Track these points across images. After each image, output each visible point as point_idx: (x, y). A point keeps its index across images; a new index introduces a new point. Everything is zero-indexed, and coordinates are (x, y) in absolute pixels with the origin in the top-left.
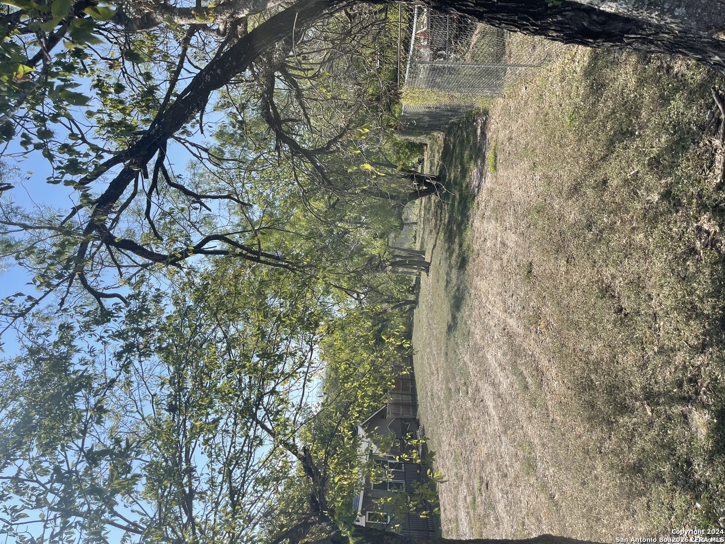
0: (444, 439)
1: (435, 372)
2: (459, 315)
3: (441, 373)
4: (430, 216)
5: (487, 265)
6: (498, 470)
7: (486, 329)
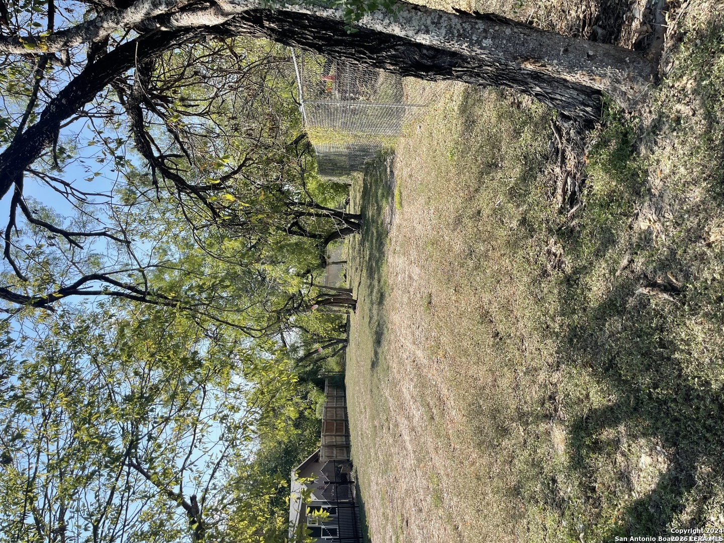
0: (372, 478)
1: (363, 410)
2: (380, 351)
3: (368, 410)
4: (356, 254)
5: (399, 299)
6: (415, 505)
7: (401, 363)
